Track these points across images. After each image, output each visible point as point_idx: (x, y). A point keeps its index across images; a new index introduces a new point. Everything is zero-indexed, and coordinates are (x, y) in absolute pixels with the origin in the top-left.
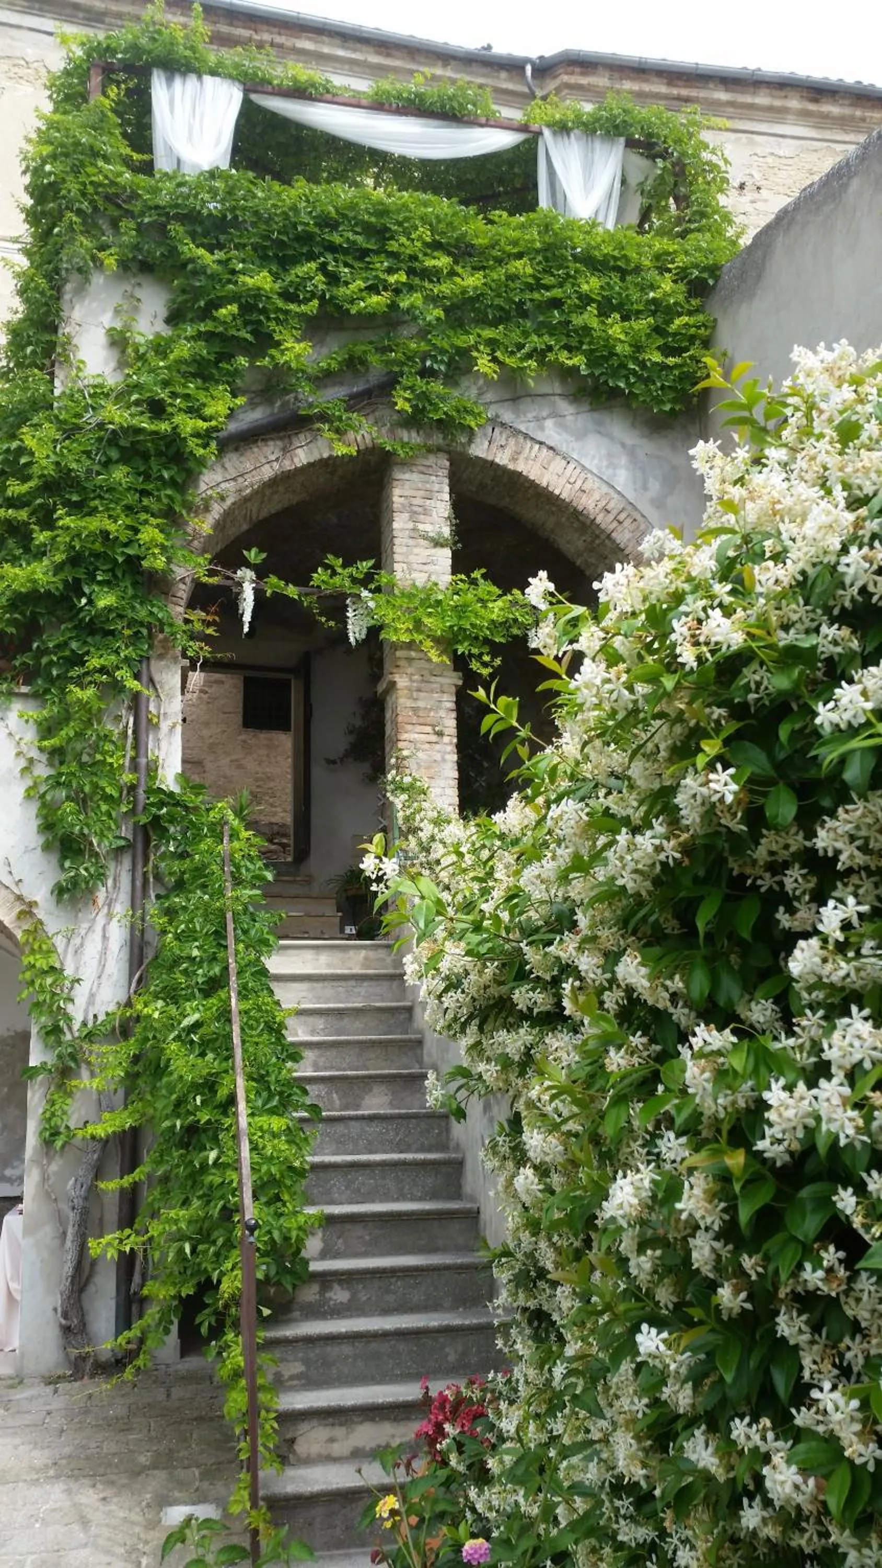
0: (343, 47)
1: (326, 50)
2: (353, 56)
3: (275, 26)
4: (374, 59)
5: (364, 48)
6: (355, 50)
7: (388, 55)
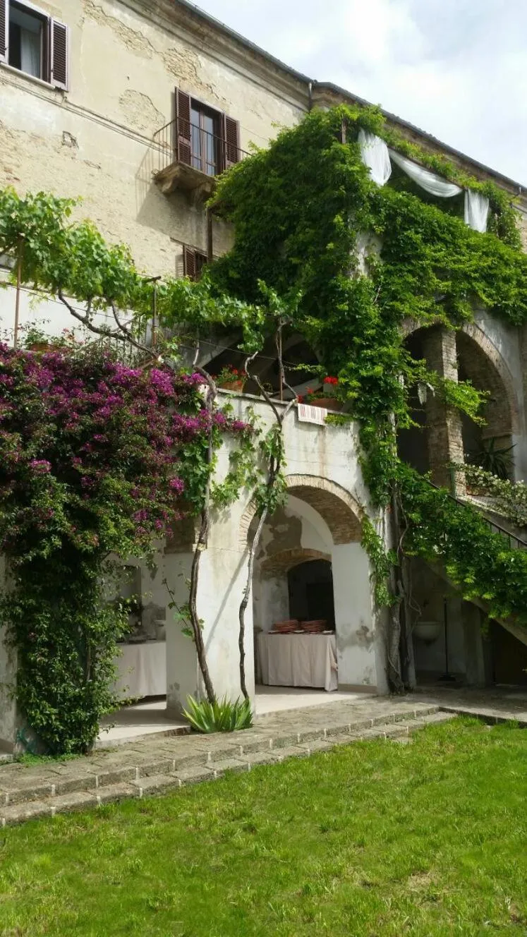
0: (237, 48)
1: (230, 47)
2: (241, 54)
3: (210, 26)
4: (249, 58)
5: (245, 51)
6: (241, 51)
7: (255, 58)
